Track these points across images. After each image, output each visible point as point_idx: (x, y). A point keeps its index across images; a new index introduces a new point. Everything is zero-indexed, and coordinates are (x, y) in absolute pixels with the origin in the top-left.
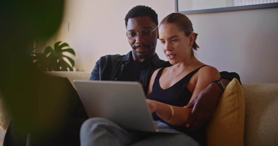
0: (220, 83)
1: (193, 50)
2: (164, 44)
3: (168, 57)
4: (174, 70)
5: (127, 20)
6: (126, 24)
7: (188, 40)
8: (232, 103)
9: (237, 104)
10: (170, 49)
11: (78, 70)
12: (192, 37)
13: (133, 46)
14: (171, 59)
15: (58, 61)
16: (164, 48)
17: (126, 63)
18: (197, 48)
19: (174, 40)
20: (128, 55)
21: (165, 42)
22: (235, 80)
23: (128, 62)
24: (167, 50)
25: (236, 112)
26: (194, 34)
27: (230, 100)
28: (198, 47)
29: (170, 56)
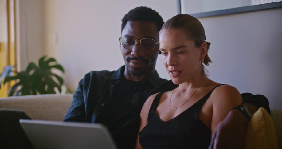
0: (244, 108)
1: (203, 66)
2: (166, 56)
3: (171, 73)
4: (179, 95)
5: (125, 21)
7: (198, 52)
10: (174, 63)
12: (205, 48)
13: (127, 57)
14: (174, 77)
15: (43, 79)
16: (165, 62)
17: (116, 83)
18: (209, 63)
19: (179, 52)
20: (119, 71)
21: (168, 54)
22: (262, 110)
24: (170, 65)
26: (206, 44)
28: (211, 62)
29: (173, 72)
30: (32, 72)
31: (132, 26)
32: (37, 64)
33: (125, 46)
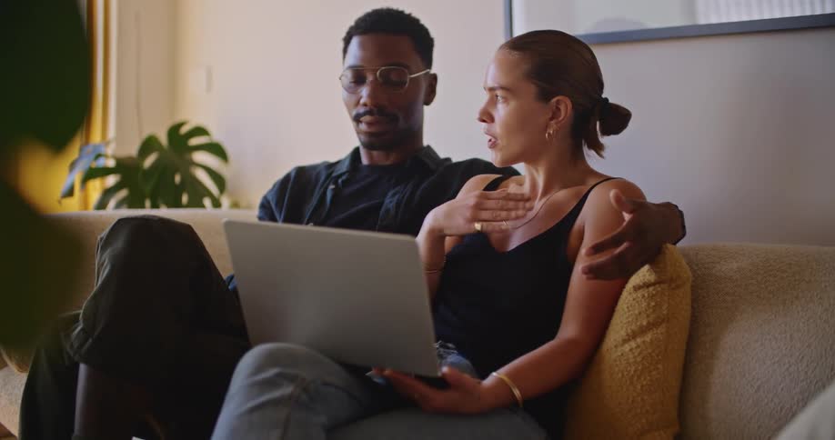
5: (347, 41)
6: (345, 51)
8: (653, 304)
9: (664, 307)
11: (235, 205)
13: (354, 113)
15: (178, 179)
17: (340, 181)
23: (344, 177)
25: (662, 329)
27: (646, 295)
30: (149, 161)
31: (362, 46)
32: (163, 139)
33: (347, 89)
